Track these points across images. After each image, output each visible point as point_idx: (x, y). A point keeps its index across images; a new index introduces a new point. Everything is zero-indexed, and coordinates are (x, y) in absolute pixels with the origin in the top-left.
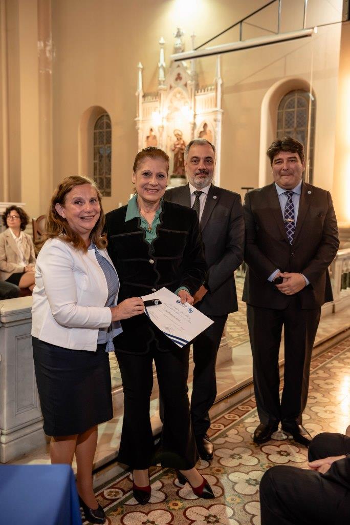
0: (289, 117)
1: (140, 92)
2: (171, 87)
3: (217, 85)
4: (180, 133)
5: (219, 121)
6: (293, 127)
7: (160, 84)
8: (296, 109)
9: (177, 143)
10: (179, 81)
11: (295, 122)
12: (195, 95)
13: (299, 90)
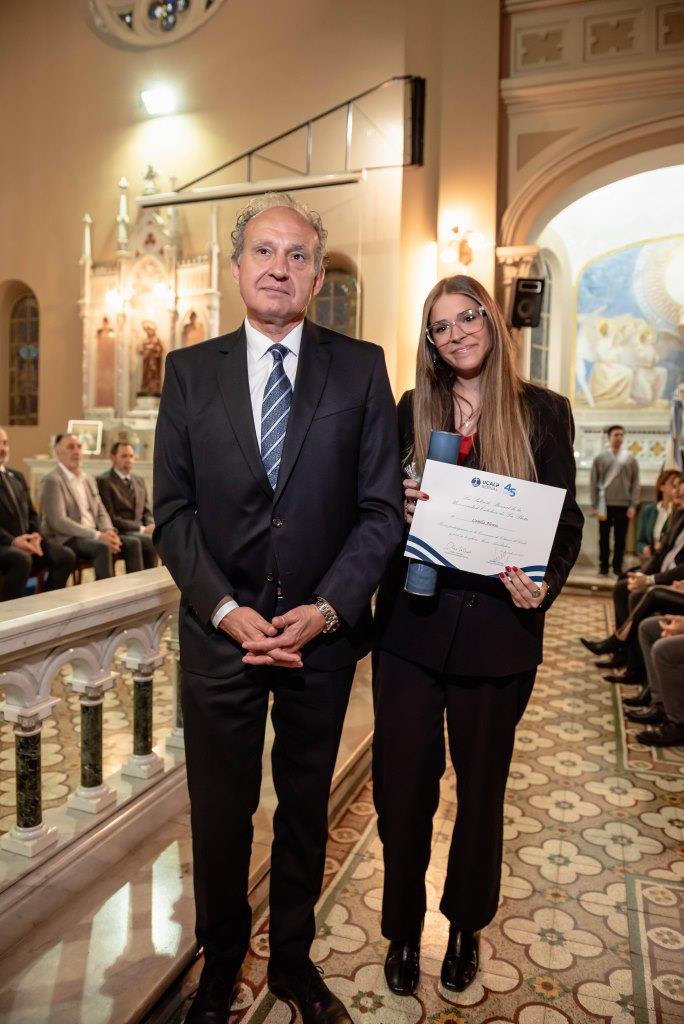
0: (322, 310)
1: (87, 258)
2: (138, 255)
3: (210, 253)
4: (152, 327)
5: (215, 309)
7: (119, 248)
8: (332, 298)
9: (148, 341)
10: (150, 246)
11: (332, 317)
12: (176, 268)
13: (336, 269)
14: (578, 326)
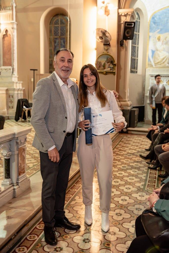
0: (56, 30)
3: (12, 7)
5: (15, 29)
6: (58, 35)
8: (59, 25)
11: (60, 33)
13: (61, 14)
14: (150, 37)
